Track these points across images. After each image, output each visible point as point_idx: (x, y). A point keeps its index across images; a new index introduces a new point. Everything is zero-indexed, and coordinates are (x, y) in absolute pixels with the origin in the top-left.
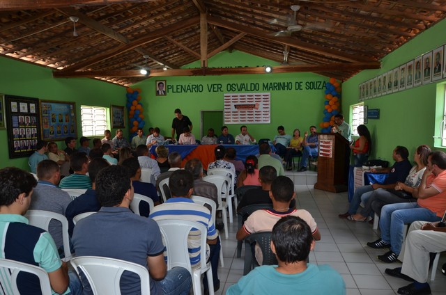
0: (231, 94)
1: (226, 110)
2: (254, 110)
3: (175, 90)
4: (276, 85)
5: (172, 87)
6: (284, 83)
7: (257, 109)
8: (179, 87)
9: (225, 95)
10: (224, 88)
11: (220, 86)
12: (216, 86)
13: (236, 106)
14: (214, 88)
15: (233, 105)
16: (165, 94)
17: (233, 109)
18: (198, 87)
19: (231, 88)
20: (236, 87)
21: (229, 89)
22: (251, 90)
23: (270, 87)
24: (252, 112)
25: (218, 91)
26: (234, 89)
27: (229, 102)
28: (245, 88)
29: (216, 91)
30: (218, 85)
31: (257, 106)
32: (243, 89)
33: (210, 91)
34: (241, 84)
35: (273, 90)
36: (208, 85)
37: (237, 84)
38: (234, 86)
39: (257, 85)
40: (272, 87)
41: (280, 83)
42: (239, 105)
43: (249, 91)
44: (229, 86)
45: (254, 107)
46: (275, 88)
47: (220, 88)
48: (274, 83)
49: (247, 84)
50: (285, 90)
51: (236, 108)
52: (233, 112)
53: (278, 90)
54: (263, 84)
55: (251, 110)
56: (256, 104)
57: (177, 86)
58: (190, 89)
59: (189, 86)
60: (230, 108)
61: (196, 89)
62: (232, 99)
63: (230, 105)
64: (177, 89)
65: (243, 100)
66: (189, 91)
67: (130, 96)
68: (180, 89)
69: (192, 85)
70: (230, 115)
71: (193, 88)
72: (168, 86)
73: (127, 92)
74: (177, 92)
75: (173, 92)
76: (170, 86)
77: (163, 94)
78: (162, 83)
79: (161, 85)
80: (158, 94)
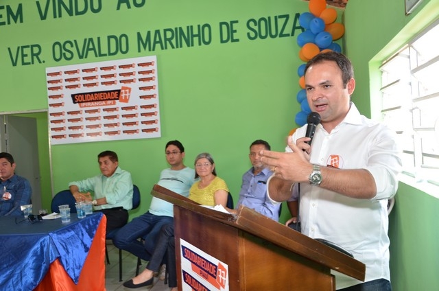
0: (63, 67)
1: (52, 110)
2: (119, 104)
4: (169, 35)
6: (190, 28)
7: (126, 100)
9: (49, 70)
10: (46, 54)
11: (36, 50)
12: (27, 51)
13: (75, 98)
14: (24, 56)
15: (67, 94)
17: (70, 106)
19: (63, 51)
20: (74, 50)
21: (58, 56)
22: (110, 54)
23: (155, 42)
24: (115, 109)
25: (33, 63)
26: (68, 55)
27: (59, 88)
28: (94, 49)
29: (29, 63)
30: (32, 46)
31: (126, 93)
32: (91, 53)
33: (14, 64)
34: (85, 40)
35: (162, 49)
36: (9, 49)
37: (75, 41)
38: (68, 46)
39: (124, 39)
40: (160, 42)
41: (181, 28)
42: (81, 94)
43: (105, 55)
44: (57, 47)
45: (118, 96)
46: (168, 42)
47: (37, 55)
48: (165, 31)
49: (99, 38)
50: (192, 45)
51: (75, 103)
52: (68, 113)
53: (177, 47)
54: (139, 34)
55: (111, 104)
56: (123, 88)
60: (60, 104)
62: (66, 80)
63: (60, 96)
65: (90, 80)
70: (62, 121)
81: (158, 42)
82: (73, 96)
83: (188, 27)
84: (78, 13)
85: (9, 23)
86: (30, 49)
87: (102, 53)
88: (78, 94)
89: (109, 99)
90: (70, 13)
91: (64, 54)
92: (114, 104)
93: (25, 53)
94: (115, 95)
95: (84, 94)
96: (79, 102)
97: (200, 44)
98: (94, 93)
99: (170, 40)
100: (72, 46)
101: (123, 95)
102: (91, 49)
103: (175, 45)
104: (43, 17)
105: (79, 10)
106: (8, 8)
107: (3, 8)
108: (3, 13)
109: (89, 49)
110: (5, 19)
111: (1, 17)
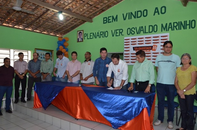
0: (131, 37)
1: (125, 52)
2: (151, 51)
3: (89, 37)
4: (175, 24)
5: (87, 35)
6: (185, 22)
7: (155, 50)
8: (92, 35)
9: (125, 38)
10: (125, 32)
11: (121, 31)
12: (118, 31)
14: (116, 33)
15: (131, 47)
16: (82, 41)
18: (104, 33)
19: (131, 31)
20: (135, 31)
21: (129, 33)
22: (149, 32)
23: (169, 28)
24: (150, 53)
25: (120, 35)
26: (133, 33)
27: (129, 44)
28: (143, 30)
29: (118, 36)
30: (120, 30)
31: (155, 47)
32: (142, 32)
33: (113, 36)
34: (140, 27)
35: (172, 30)
36: (112, 31)
37: (136, 28)
38: (133, 29)
39: (156, 26)
40: (171, 27)
41: (181, 22)
42: (137, 47)
43: (147, 33)
44: (129, 30)
45: (152, 48)
46: (175, 28)
47: (121, 33)
48: (174, 23)
49: (145, 26)
50: (186, 29)
51: (134, 50)
52: (131, 54)
53: (179, 29)
54: (162, 25)
55: (148, 51)
56: (154, 45)
57: (90, 33)
58: (99, 36)
59: (98, 33)
60: (129, 51)
61: (103, 35)
62: (131, 42)
63: (129, 48)
64: (90, 36)
65: (141, 42)
66: (98, 37)
67: (59, 42)
68: (92, 36)
69: (101, 32)
70: (128, 57)
71: (101, 34)
72: (85, 34)
73: (58, 40)
74: (90, 38)
75: (88, 39)
76: (86, 34)
77: (81, 41)
78: (81, 32)
79: (80, 34)
80: (78, 41)
81: (170, 28)
82: (134, 48)
83: (184, 21)
84: (138, 17)
85: (112, 22)
86: (119, 31)
88: (136, 47)
89: (148, 49)
90: (135, 17)
91: (131, 32)
92: (150, 51)
93: (117, 32)
94: (151, 48)
95: (138, 47)
96: (135, 50)
97: (190, 28)
98: (142, 47)
99: (176, 27)
100: (135, 29)
101: (154, 48)
102: (142, 31)
103: (178, 29)
104: (125, 19)
105: (138, 16)
106: (113, 16)
107: (111, 17)
108: (111, 18)
109: (141, 30)
110: (111, 20)
111: (110, 20)
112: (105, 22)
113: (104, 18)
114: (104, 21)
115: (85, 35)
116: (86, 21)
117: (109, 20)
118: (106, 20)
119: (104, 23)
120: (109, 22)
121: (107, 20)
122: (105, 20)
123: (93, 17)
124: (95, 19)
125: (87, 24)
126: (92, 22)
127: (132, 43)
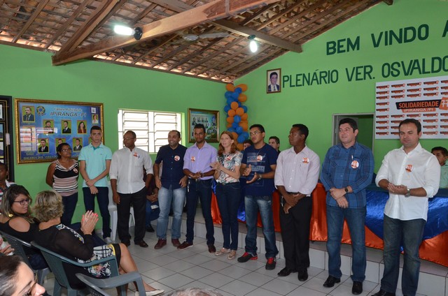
0: (390, 82)
1: (378, 113)
2: (438, 111)
3: (294, 83)
5: (290, 78)
7: (445, 108)
8: (300, 77)
9: (378, 84)
10: (377, 72)
11: (368, 70)
12: (361, 70)
13: (399, 105)
14: (357, 74)
15: (392, 102)
16: (279, 91)
18: (329, 74)
19: (391, 70)
21: (386, 74)
22: (433, 72)
24: (434, 115)
25: (365, 79)
26: (395, 73)
27: (386, 97)
28: (419, 68)
29: (362, 79)
30: (365, 67)
31: (446, 102)
32: (416, 71)
33: (350, 80)
34: (412, 61)
36: (347, 69)
37: (402, 62)
38: (396, 66)
39: (447, 60)
42: (405, 102)
43: (429, 72)
45: (439, 105)
47: (369, 73)
49: (424, 60)
51: (398, 108)
52: (392, 116)
55: (431, 111)
56: (444, 98)
57: (297, 75)
58: (317, 79)
59: (315, 74)
60: (386, 110)
61: (327, 79)
62: (392, 92)
63: (386, 103)
64: (297, 80)
65: (414, 91)
66: (315, 82)
67: (229, 95)
68: (302, 80)
69: (321, 73)
70: (386, 122)
71: (321, 77)
72: (284, 77)
73: (226, 91)
74: (297, 86)
75: (291, 86)
76: (287, 76)
77: (277, 90)
78: (275, 73)
79: (274, 76)
80: (269, 91)
82: (397, 104)
84: (406, 41)
85: (348, 51)
86: (363, 69)
87: (426, 71)
88: (402, 102)
89: (430, 107)
90: (400, 41)
91: (392, 72)
92: (434, 110)
93: (359, 72)
94: (436, 103)
95: (407, 102)
96: (402, 108)
98: (416, 102)
100: (399, 66)
101: (443, 104)
102: (416, 68)
104: (376, 45)
105: (408, 39)
106: (349, 40)
107: (344, 40)
108: (345, 44)
109: (414, 68)
110: (345, 48)
111: (342, 46)
112: (331, 51)
113: (328, 43)
114: (328, 49)
115: (286, 79)
116: (286, 50)
117: (339, 47)
118: (333, 48)
119: (328, 53)
120: (339, 52)
121: (336, 47)
122: (331, 48)
123: (304, 42)
124: (309, 45)
125: (289, 55)
126: (300, 51)
127: (394, 94)
